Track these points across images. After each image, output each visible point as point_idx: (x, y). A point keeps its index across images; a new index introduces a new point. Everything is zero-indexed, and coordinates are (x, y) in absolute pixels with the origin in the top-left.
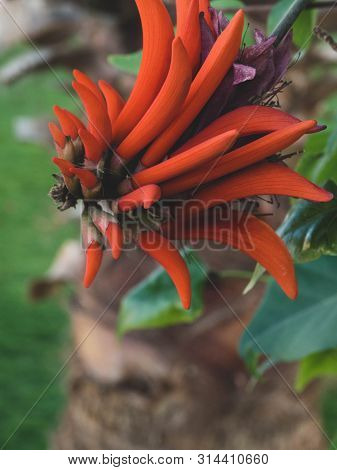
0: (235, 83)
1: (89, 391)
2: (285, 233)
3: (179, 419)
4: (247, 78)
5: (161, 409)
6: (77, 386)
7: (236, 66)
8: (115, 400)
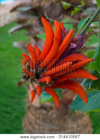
0: (71, 48)
1: (32, 109)
2: (84, 84)
3: (54, 116)
4: (74, 47)
5: (50, 113)
6: (29, 108)
7: (71, 43)
8: (38, 111)
